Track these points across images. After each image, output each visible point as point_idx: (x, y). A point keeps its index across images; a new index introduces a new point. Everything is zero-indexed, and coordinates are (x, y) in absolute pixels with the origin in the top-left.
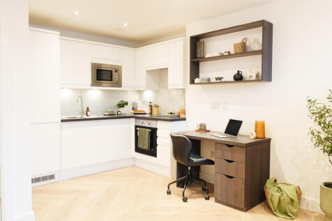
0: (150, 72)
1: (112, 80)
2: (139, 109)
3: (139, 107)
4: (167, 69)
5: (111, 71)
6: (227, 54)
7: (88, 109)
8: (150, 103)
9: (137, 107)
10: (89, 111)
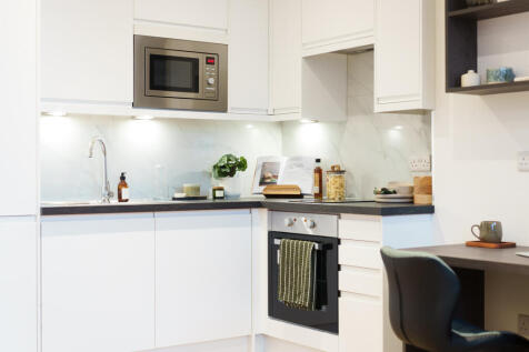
1: (196, 90)
2: (281, 182)
3: (281, 175)
5: (195, 62)
7: (123, 178)
8: (318, 161)
9: (276, 177)
10: (125, 185)
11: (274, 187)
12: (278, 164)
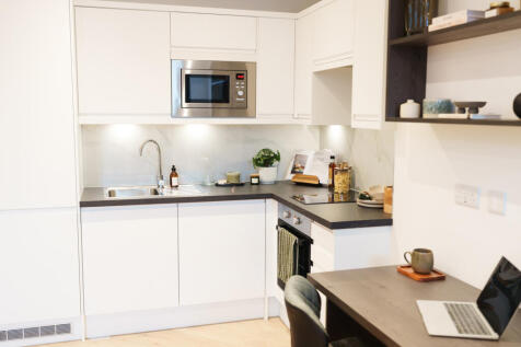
0: (322, 75)
1: (227, 101)
2: (306, 172)
3: (307, 166)
4: (351, 66)
5: (226, 79)
6: (494, 13)
7: (174, 169)
8: (332, 157)
9: (303, 168)
10: (176, 175)
11: (300, 176)
12: (305, 157)
